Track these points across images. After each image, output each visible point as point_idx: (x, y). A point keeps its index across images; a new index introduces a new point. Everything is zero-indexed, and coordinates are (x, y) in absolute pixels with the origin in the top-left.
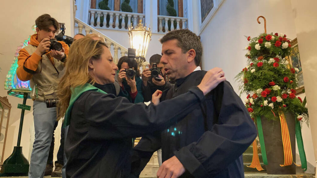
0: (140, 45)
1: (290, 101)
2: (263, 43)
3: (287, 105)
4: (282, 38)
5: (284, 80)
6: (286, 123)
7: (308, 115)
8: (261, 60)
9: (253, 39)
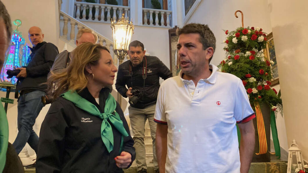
0: (123, 39)
1: (265, 92)
2: (240, 36)
3: (262, 96)
4: (258, 31)
5: (260, 72)
6: (261, 113)
7: (282, 105)
8: (238, 53)
9: (231, 32)
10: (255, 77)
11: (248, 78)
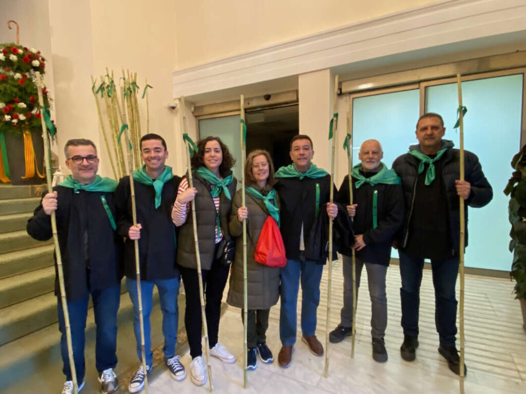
2: (9, 54)
3: (30, 124)
4: (34, 54)
10: (25, 103)
11: (16, 103)
